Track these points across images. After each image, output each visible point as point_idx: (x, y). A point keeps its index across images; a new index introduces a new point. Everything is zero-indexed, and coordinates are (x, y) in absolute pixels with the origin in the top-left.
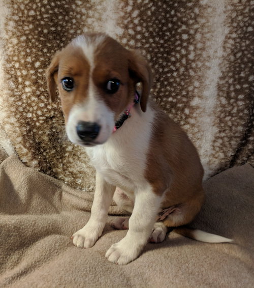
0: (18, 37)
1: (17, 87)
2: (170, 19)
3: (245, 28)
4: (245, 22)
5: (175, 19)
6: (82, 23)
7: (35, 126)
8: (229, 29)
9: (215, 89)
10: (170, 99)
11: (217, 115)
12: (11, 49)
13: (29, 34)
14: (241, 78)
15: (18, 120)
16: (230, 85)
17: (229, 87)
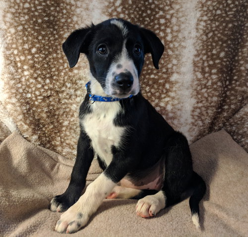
0: (15, 27)
1: (17, 71)
2: (149, 6)
3: (214, 12)
4: (214, 6)
5: (153, 6)
6: (72, 13)
7: (34, 105)
8: (200, 13)
9: (192, 65)
10: (152, 76)
11: (194, 88)
12: (9, 38)
13: (25, 23)
14: (213, 55)
15: (19, 100)
16: (204, 61)
17: (203, 63)
